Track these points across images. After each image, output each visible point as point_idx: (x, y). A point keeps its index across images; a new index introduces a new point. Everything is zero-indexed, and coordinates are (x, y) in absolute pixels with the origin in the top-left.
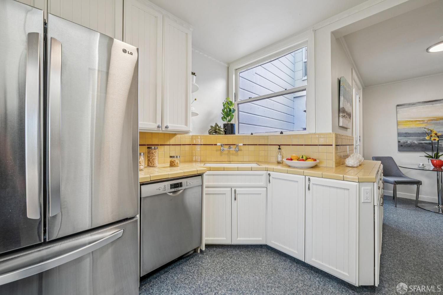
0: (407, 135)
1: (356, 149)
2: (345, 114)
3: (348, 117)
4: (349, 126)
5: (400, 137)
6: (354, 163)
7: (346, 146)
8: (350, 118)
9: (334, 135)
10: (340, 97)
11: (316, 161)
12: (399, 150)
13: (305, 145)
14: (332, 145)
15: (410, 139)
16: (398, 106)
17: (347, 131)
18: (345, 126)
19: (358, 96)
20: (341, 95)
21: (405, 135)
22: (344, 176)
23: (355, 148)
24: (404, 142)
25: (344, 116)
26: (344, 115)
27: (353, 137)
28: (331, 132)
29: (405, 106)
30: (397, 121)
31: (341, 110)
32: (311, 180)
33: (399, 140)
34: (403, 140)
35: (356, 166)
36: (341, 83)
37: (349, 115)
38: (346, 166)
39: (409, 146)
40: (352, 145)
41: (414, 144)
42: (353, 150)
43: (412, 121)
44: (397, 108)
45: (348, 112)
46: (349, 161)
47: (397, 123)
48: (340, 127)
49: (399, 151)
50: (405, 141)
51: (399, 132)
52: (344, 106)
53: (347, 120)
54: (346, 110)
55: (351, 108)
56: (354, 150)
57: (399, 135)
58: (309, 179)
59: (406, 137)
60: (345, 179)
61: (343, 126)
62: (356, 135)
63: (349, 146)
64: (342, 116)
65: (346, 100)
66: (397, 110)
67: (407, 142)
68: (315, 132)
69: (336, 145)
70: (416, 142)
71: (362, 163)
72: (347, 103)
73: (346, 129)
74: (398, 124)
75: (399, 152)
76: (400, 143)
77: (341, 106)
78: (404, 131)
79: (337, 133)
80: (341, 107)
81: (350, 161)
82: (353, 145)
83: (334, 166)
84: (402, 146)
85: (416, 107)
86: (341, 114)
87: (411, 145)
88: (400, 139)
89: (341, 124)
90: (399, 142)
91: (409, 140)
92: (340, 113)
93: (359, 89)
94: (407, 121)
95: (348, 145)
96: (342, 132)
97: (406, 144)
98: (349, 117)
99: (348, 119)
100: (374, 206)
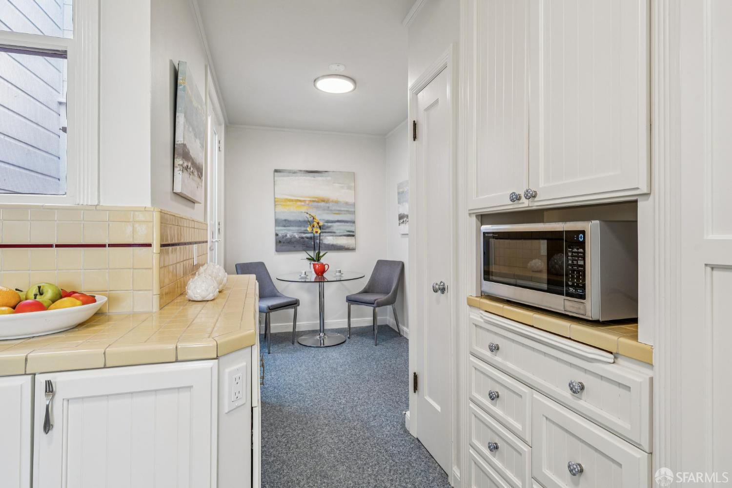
0: (286, 223)
1: (211, 250)
2: (190, 165)
3: (196, 173)
4: (198, 196)
5: (279, 226)
6: (207, 290)
7: (190, 246)
8: (200, 177)
9: (156, 217)
10: (177, 114)
11: (95, 301)
12: (278, 250)
13: (57, 246)
14: (149, 245)
15: (289, 230)
16: (276, 171)
17: (193, 208)
18: (189, 195)
19: (217, 136)
20: (178, 109)
21: (284, 223)
22: (176, 347)
23: (210, 248)
24: (283, 236)
25: (187, 168)
26: (185, 164)
27: (207, 224)
28: (148, 204)
29: (285, 174)
30: (275, 198)
31: (179, 150)
32: (57, 388)
33: (277, 232)
34: (282, 231)
35: (210, 297)
36: (180, 78)
37: (197, 170)
38: (190, 300)
39: (289, 243)
40: (203, 242)
41: (295, 239)
42: (207, 253)
43: (292, 201)
44: (274, 174)
45: (195, 160)
46: (195, 288)
47: (275, 201)
48: (176, 194)
49: (276, 251)
50: (284, 233)
51: (276, 218)
52: (185, 142)
53: (193, 180)
54: (193, 153)
55: (202, 155)
56: (209, 254)
57: (278, 222)
58: (49, 384)
59: (285, 227)
60: (179, 358)
61: (185, 193)
62: (211, 219)
63: (196, 245)
64: (182, 165)
65: (191, 129)
66: (276, 178)
67: (286, 236)
68: (96, 204)
69: (163, 246)
70: (297, 236)
71: (225, 285)
72: (193, 137)
73: (191, 204)
74: (276, 203)
75: (276, 253)
76: (277, 237)
77: (180, 140)
78: (283, 217)
79: (166, 209)
80: (179, 142)
81: (198, 287)
82: (207, 242)
83: (156, 308)
84: (280, 242)
85: (297, 178)
86: (179, 161)
87: (290, 241)
88: (278, 230)
89: (178, 189)
90: (277, 235)
91: (289, 232)
92: (176, 156)
93: (220, 124)
94: (287, 199)
95: (196, 243)
96: (179, 209)
97: (285, 238)
98: (198, 175)
99: (196, 178)
100: (252, 408)
